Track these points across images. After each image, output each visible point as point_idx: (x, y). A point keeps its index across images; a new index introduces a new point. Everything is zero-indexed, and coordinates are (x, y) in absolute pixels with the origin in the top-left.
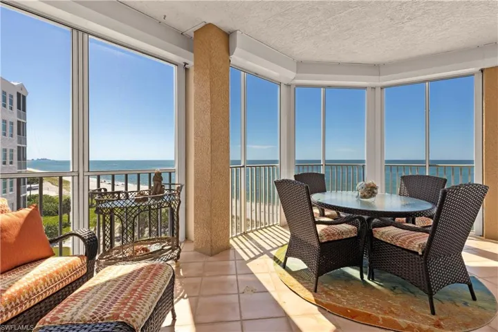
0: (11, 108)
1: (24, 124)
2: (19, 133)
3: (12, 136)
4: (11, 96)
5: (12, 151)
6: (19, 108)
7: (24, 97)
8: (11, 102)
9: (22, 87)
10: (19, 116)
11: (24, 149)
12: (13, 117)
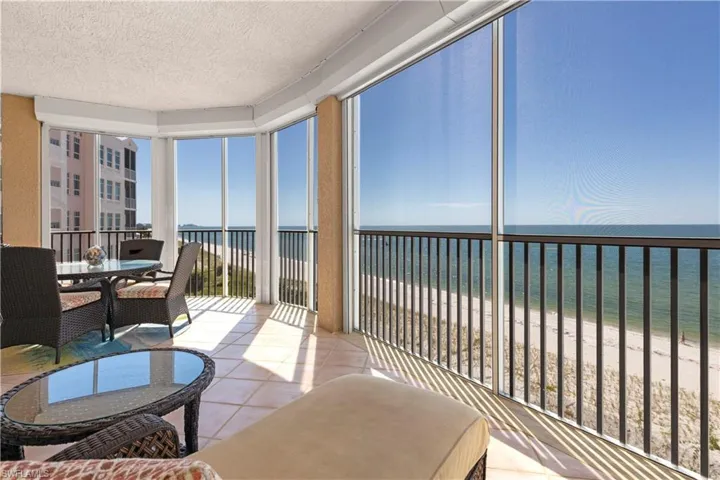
0: (118, 167)
1: (134, 185)
2: (127, 195)
3: (118, 198)
4: (118, 153)
5: (118, 215)
6: (127, 166)
7: (133, 154)
8: (118, 160)
9: (130, 143)
10: (127, 175)
11: (134, 213)
12: (120, 176)
